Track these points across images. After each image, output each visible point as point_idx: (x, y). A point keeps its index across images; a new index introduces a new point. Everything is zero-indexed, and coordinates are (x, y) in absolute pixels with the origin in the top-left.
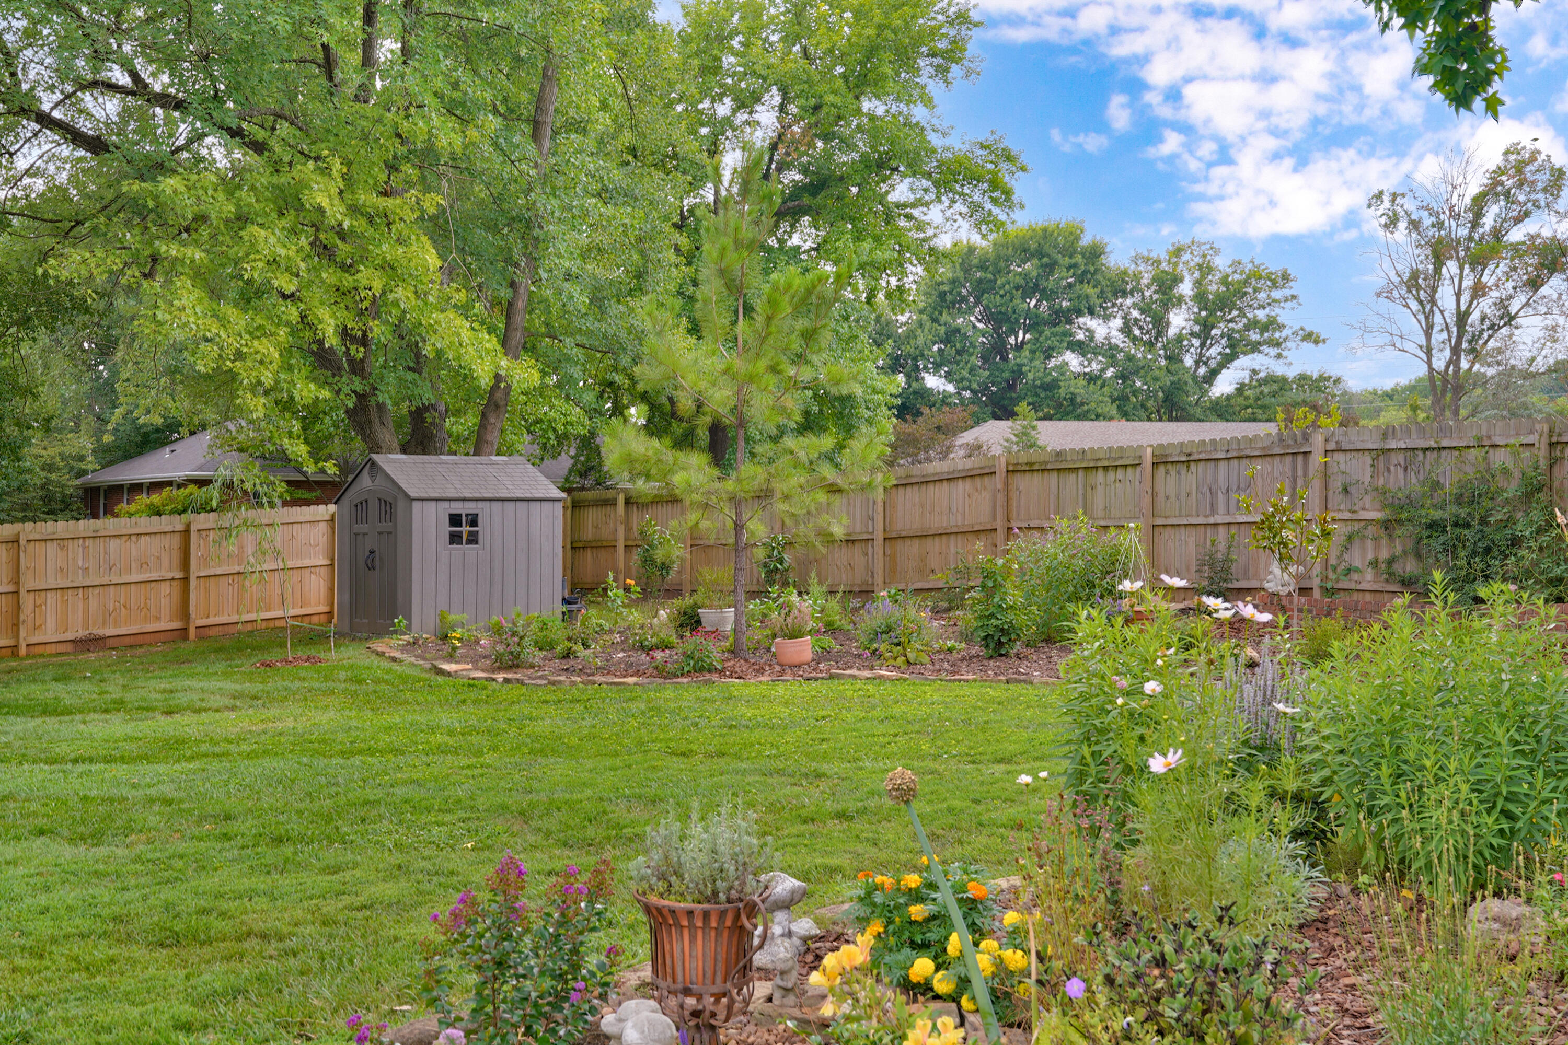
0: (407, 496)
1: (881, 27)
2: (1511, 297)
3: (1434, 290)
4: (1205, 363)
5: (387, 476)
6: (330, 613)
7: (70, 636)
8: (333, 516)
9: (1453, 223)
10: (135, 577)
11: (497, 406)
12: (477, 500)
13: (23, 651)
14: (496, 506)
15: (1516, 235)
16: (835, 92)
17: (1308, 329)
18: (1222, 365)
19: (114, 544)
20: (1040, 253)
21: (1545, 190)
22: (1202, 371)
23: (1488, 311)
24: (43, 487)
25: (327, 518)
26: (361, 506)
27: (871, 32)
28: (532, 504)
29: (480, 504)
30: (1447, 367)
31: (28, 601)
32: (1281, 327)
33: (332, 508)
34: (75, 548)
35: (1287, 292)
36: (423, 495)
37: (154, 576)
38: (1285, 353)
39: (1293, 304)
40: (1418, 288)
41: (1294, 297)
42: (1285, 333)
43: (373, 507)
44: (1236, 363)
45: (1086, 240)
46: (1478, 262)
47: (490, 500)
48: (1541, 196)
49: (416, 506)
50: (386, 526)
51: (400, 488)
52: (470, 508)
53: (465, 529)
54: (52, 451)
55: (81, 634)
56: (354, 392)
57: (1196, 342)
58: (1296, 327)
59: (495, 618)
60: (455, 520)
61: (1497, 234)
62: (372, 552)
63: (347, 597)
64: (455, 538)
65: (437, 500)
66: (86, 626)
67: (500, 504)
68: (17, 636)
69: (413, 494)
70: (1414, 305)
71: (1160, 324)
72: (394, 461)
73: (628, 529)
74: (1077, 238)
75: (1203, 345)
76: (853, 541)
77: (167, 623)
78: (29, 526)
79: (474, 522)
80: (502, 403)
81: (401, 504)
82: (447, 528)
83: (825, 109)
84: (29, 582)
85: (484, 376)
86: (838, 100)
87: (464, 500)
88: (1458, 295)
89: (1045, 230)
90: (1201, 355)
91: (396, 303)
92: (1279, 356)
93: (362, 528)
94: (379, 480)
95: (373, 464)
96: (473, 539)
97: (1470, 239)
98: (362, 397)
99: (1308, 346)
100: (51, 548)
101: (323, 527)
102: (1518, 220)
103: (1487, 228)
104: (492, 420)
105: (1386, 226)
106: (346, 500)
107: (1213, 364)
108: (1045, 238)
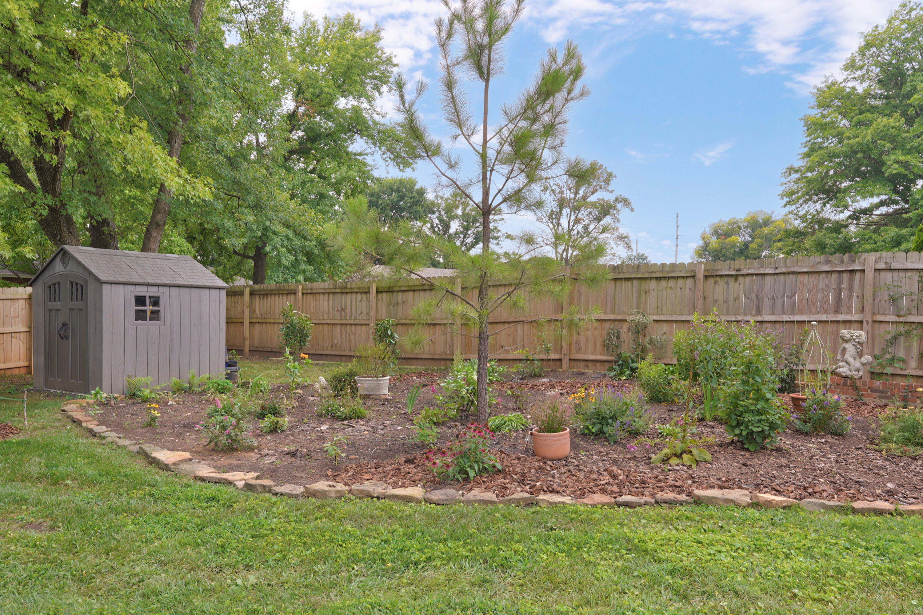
0: (97, 279)
1: (354, 56)
2: (589, 225)
3: (559, 220)
4: (465, 245)
5: (79, 263)
6: (29, 367)
8: (30, 295)
9: (568, 192)
11: (158, 225)
12: (158, 285)
14: (174, 291)
15: (593, 198)
16: (329, 87)
17: (509, 233)
18: (472, 247)
20: (398, 191)
21: (604, 181)
23: (580, 230)
25: (26, 296)
26: (53, 288)
27: (349, 57)
28: (203, 291)
29: (161, 289)
30: (563, 252)
32: (498, 231)
33: (29, 290)
36: (112, 279)
38: (500, 243)
39: (503, 222)
40: (553, 219)
41: (503, 219)
42: (499, 234)
43: (65, 289)
45: (418, 187)
46: (576, 209)
47: (170, 286)
48: (602, 183)
49: (106, 288)
50: (79, 304)
51: (90, 273)
52: (153, 291)
53: (149, 308)
56: (49, 206)
57: (462, 236)
58: (504, 232)
59: (174, 379)
60: (140, 300)
61: (584, 198)
62: (64, 325)
63: (42, 360)
64: (140, 316)
65: (124, 284)
67: (177, 289)
69: (102, 277)
70: (551, 226)
71: (447, 226)
72: (84, 252)
73: (252, 311)
74: (415, 185)
75: (464, 238)
76: (434, 325)
79: (156, 301)
80: (162, 223)
81: (91, 287)
82: (132, 307)
83: (324, 96)
86: (331, 91)
87: (148, 285)
88: (569, 222)
89: (401, 180)
90: (464, 241)
91: (87, 120)
92: (498, 244)
93: (57, 305)
94: (71, 266)
95: (65, 253)
96: (155, 316)
97: (574, 199)
98: (53, 210)
99: (508, 241)
101: (22, 303)
102: (593, 193)
103: (581, 195)
104: (154, 234)
105: (542, 191)
106: (40, 284)
107: (468, 245)
108: (401, 183)
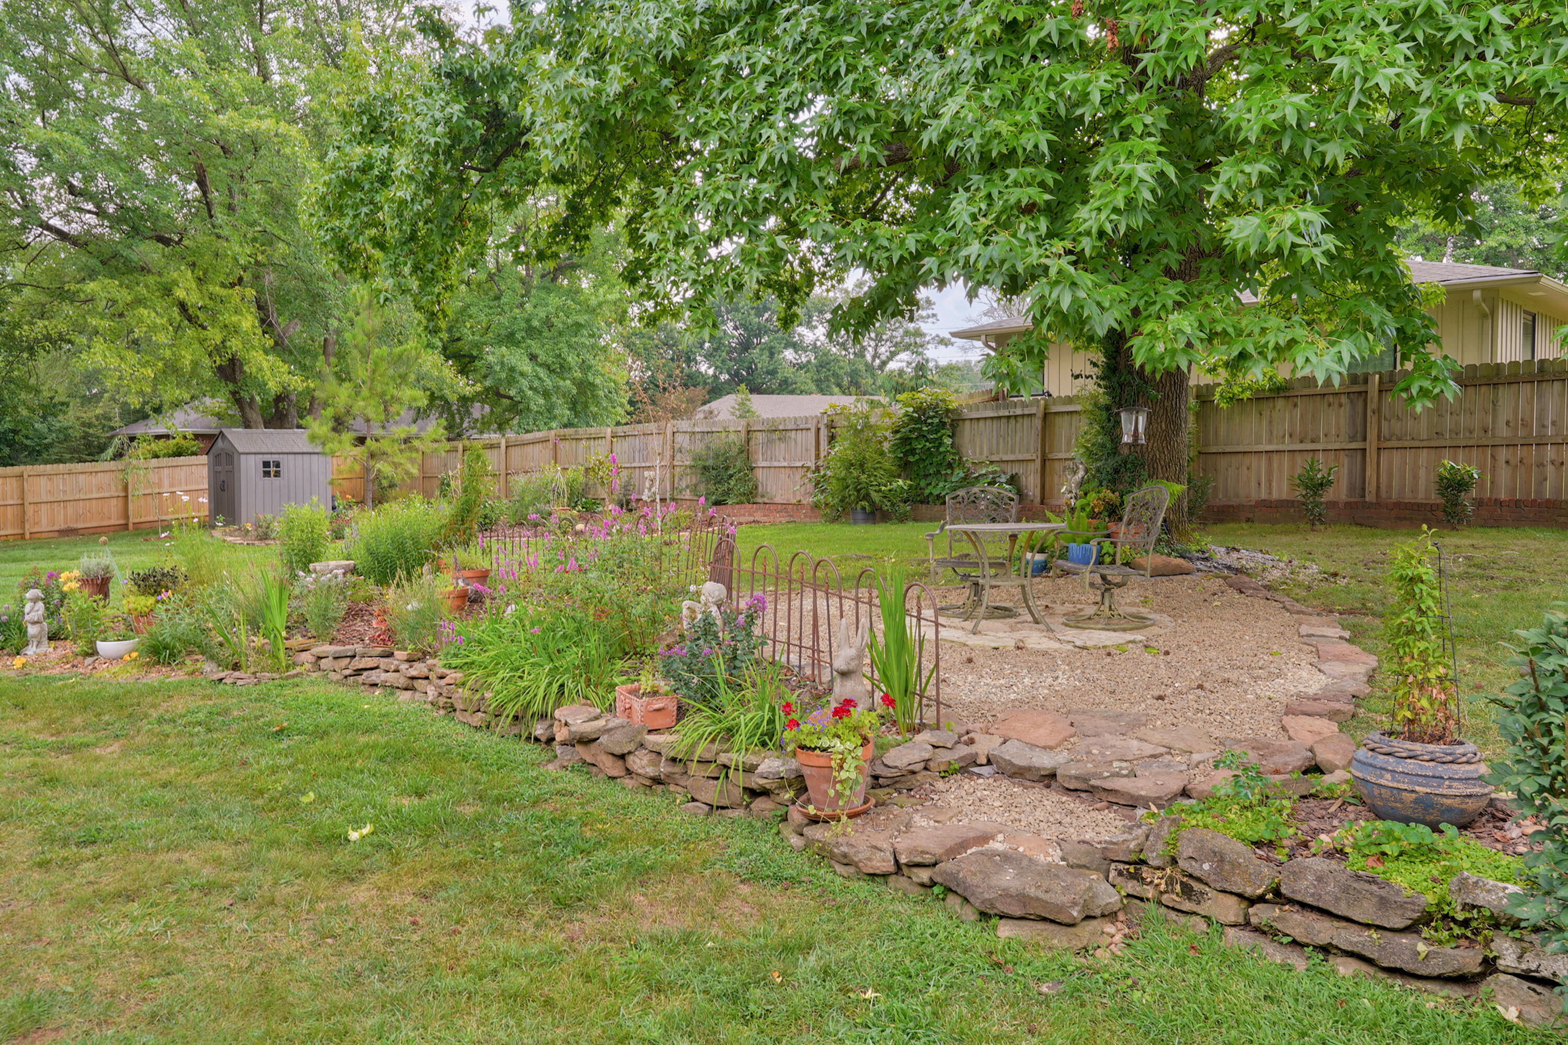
0: (238, 451)
5: (230, 441)
7: (56, 528)
8: (209, 462)
10: (95, 495)
12: (279, 454)
13: (27, 536)
14: (291, 457)
18: (890, 359)
19: (82, 477)
22: (877, 361)
24: (84, 438)
25: (205, 463)
26: (217, 456)
28: (313, 456)
29: (281, 456)
31: (30, 510)
32: (922, 335)
33: (205, 457)
34: (58, 480)
35: (930, 312)
36: (248, 451)
37: (107, 495)
41: (934, 315)
42: (926, 339)
43: (223, 457)
44: (898, 357)
47: (287, 454)
49: (243, 457)
50: (229, 467)
51: (235, 447)
52: (275, 458)
53: (272, 469)
54: (89, 414)
55: (63, 527)
60: (266, 464)
62: (223, 482)
63: (213, 506)
64: (267, 474)
65: (255, 454)
66: (66, 522)
67: (293, 455)
68: (23, 528)
69: (241, 450)
72: (234, 433)
77: (116, 521)
78: (29, 467)
79: (277, 465)
81: (235, 456)
82: (261, 469)
84: (29, 498)
85: (273, 387)
87: (271, 454)
93: (219, 468)
94: (226, 443)
95: (222, 433)
96: (277, 474)
100: (43, 480)
101: (203, 468)
106: (212, 454)
107: (883, 358)
